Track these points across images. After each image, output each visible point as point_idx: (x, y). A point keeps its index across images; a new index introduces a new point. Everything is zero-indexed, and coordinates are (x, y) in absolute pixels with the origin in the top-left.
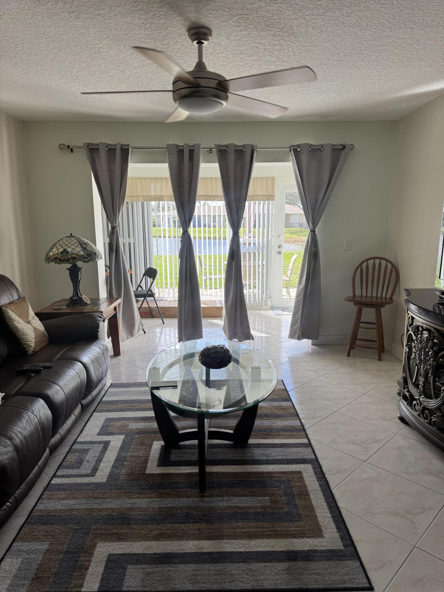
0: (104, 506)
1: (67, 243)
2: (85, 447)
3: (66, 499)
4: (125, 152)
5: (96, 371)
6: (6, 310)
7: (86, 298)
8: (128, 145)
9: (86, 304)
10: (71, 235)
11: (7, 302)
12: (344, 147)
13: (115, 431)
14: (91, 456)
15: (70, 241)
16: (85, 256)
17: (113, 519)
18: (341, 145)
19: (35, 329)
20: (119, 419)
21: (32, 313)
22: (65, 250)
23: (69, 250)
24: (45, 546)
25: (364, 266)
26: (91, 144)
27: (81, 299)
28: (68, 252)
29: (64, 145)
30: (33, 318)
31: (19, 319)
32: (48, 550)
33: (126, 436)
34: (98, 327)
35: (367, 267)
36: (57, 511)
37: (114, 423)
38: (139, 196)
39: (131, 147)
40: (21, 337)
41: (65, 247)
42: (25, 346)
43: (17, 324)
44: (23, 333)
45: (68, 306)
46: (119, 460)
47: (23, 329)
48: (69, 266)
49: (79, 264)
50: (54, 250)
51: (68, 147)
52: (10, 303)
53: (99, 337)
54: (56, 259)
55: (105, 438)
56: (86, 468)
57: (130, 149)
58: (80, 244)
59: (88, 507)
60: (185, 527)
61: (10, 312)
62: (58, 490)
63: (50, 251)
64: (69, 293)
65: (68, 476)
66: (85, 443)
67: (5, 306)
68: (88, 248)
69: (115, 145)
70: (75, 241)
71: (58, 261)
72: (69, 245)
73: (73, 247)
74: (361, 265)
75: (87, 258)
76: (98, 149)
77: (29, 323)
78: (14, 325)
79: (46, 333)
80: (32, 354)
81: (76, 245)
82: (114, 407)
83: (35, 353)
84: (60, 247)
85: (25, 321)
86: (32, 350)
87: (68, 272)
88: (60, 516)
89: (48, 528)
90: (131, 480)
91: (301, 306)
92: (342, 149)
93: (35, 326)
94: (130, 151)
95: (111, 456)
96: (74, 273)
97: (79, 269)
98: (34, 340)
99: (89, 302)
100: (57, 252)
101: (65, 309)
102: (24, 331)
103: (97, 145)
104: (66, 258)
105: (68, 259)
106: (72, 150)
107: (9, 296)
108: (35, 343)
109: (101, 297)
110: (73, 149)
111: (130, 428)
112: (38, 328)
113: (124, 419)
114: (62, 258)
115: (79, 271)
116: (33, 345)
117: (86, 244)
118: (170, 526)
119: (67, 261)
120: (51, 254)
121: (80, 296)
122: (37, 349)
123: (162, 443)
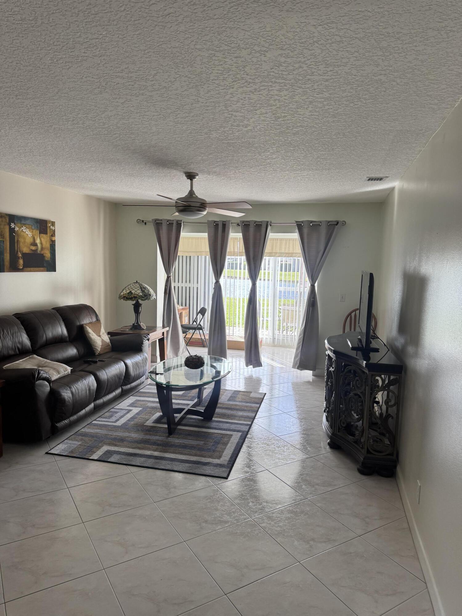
0: (114, 434)
1: (133, 287)
2: (117, 411)
3: (96, 429)
4: (179, 225)
5: (134, 369)
6: (86, 327)
7: (143, 325)
8: (181, 221)
9: (143, 329)
10: (137, 282)
11: (88, 322)
12: (338, 223)
13: (138, 406)
14: (118, 415)
15: (135, 286)
16: (143, 296)
17: (116, 439)
18: (335, 221)
19: (103, 341)
20: (143, 401)
21: (103, 330)
22: (130, 292)
23: (133, 292)
24: (80, 443)
25: (353, 314)
26: (158, 220)
27: (140, 326)
28: (132, 293)
29: (140, 220)
30: (103, 334)
31: (93, 333)
32: (80, 445)
33: (144, 408)
34: (142, 343)
35: (355, 315)
36: (90, 433)
37: (139, 402)
38: (203, 252)
39: (183, 222)
40: (92, 344)
41: (131, 290)
42: (94, 349)
43: (91, 336)
44: (94, 341)
45: (131, 329)
46: (133, 418)
47: (94, 339)
48: (134, 302)
49: (140, 302)
50: (124, 291)
51: (143, 221)
52: (90, 323)
53: (143, 350)
54: (124, 297)
55: (131, 408)
56: (113, 419)
57: (182, 223)
58: (141, 288)
59: (106, 433)
60: (151, 447)
61: (88, 328)
62: (94, 425)
63: (122, 292)
64: (131, 320)
65: (102, 421)
66: (118, 409)
67: (86, 324)
68: (146, 291)
69: (173, 221)
70: (138, 286)
71: (125, 298)
72: (134, 288)
73: (136, 290)
74: (350, 314)
75: (144, 298)
76: (162, 223)
77: (100, 336)
78: (89, 336)
79: (110, 344)
80: (98, 355)
81: (138, 288)
82: (144, 395)
83: (100, 355)
84: (128, 289)
85: (97, 335)
86: (98, 352)
87: (133, 306)
88: (91, 435)
89: (83, 438)
90: (134, 426)
91: (301, 343)
92: (337, 225)
93: (103, 338)
94: (182, 225)
95: (129, 416)
96: (137, 307)
97: (140, 305)
98: (100, 347)
99: (145, 328)
100: (125, 293)
101: (128, 331)
102: (95, 340)
103: (161, 220)
104: (131, 297)
105: (132, 298)
106: (145, 223)
107: (90, 319)
108: (101, 348)
109: (158, 326)
110: (147, 223)
111: (148, 405)
112: (105, 340)
113: (147, 401)
114: (128, 297)
115: (139, 307)
116: (99, 350)
117: (145, 288)
118: (143, 445)
119: (131, 299)
120: (122, 294)
121: (139, 323)
122: (101, 353)
123: (161, 414)
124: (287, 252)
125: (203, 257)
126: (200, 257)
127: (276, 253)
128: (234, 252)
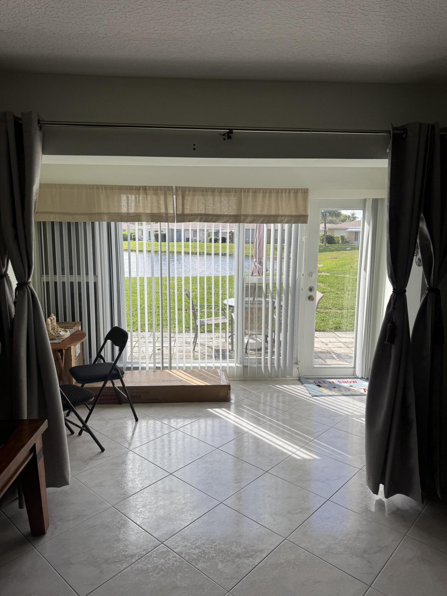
38: (104, 213)
124: (265, 213)
125: (105, 224)
126: (97, 224)
127: (247, 216)
128: (167, 214)
